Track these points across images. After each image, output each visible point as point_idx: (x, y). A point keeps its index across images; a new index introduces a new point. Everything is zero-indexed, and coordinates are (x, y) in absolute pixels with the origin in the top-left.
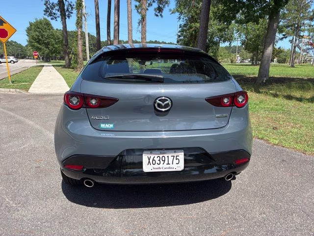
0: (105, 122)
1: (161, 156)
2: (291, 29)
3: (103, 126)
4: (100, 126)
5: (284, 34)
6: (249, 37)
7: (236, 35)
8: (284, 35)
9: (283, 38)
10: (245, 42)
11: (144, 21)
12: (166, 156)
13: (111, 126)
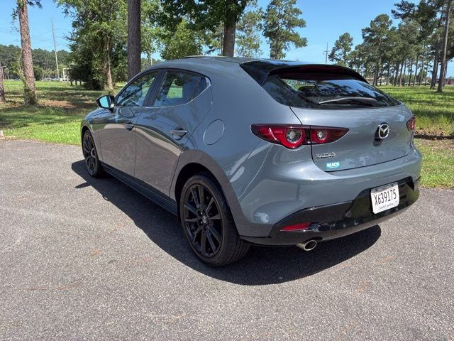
0: (332, 160)
1: (383, 192)
2: (218, 40)
3: (329, 165)
4: (326, 166)
5: (211, 45)
6: (170, 47)
7: (154, 44)
8: (211, 48)
9: (210, 51)
10: (166, 54)
11: (23, 11)
12: (386, 191)
13: (338, 164)
